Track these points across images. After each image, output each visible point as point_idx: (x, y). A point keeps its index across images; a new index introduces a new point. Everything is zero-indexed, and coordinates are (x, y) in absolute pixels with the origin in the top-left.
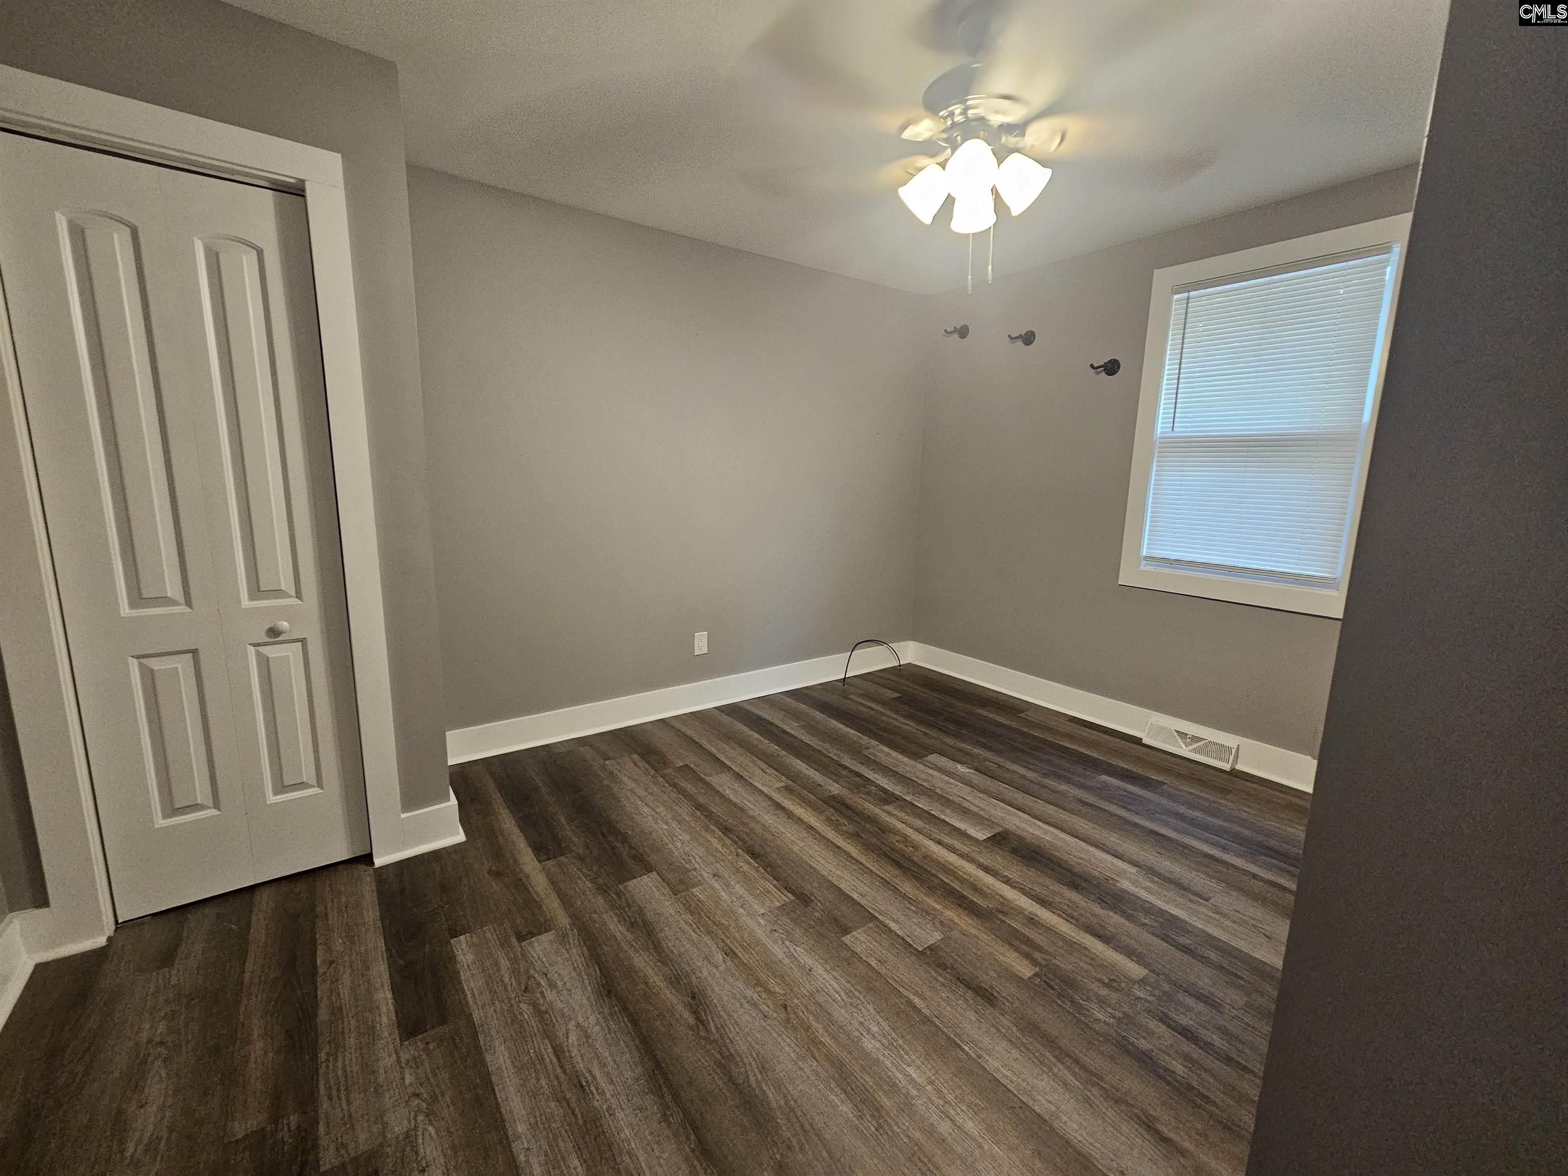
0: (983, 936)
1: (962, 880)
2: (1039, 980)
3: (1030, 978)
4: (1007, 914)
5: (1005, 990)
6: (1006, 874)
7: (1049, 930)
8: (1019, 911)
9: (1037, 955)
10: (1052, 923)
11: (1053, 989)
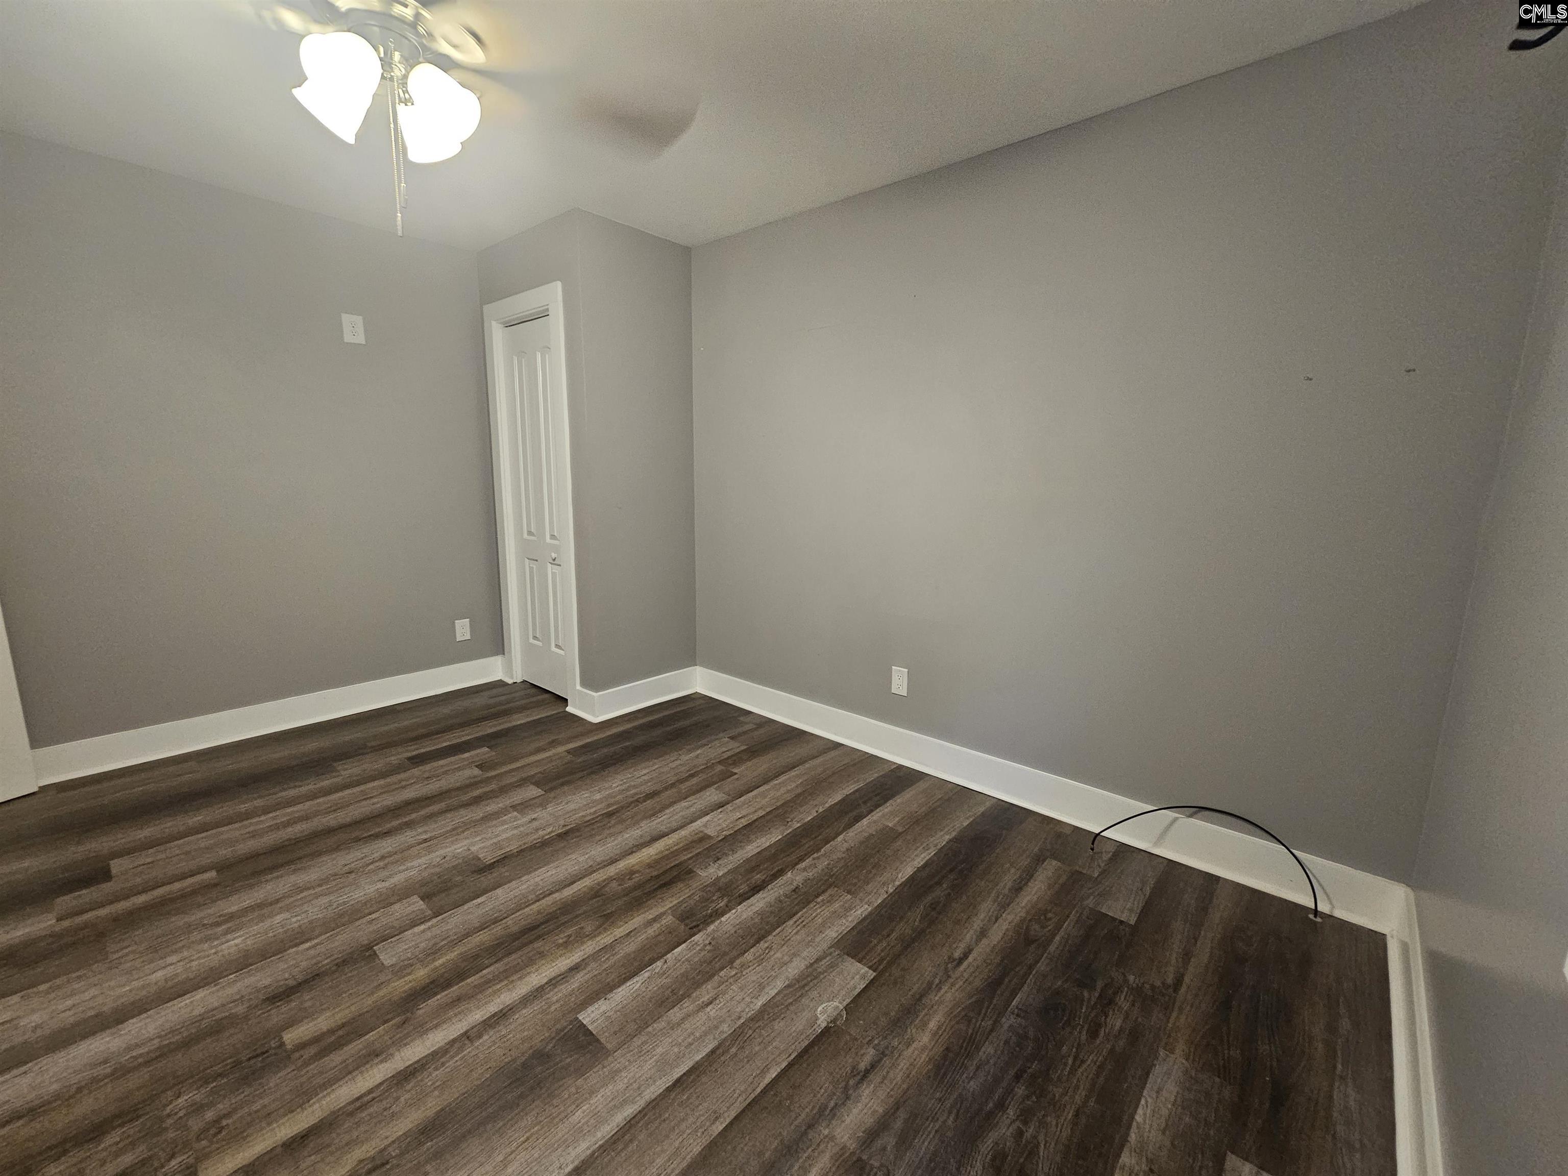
0: (370, 1001)
1: (481, 988)
2: (273, 1046)
3: (282, 1038)
4: (399, 1027)
5: (279, 1014)
6: (485, 1037)
7: (348, 1071)
8: (400, 1043)
9: (312, 1050)
10: (360, 1078)
11: (249, 1059)
